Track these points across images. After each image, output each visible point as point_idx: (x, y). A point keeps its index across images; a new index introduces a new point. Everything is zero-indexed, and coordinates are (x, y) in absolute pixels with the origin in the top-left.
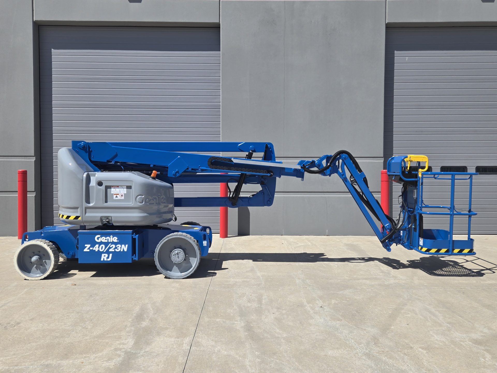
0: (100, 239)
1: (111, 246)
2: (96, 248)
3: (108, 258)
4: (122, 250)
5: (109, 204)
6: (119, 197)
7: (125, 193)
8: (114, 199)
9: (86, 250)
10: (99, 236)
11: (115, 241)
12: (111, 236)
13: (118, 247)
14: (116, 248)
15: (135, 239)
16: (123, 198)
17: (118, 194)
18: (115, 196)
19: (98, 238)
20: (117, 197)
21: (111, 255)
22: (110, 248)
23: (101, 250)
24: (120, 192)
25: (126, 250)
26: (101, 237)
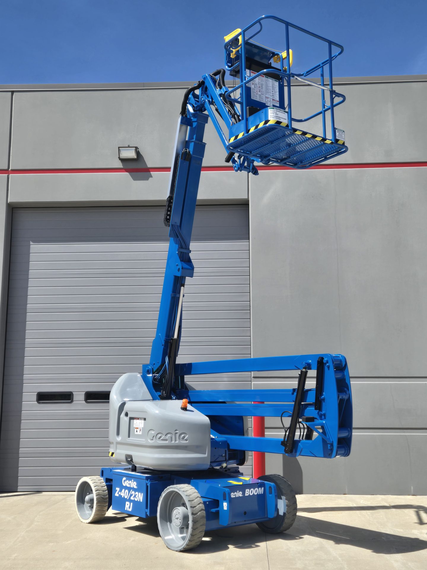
0: (125, 482)
1: (132, 494)
2: (122, 495)
3: (129, 507)
4: (139, 501)
5: (132, 440)
6: (139, 433)
7: (143, 427)
8: (135, 434)
9: (117, 495)
10: (124, 479)
11: (135, 487)
12: (133, 480)
13: (137, 495)
14: (135, 496)
15: (148, 486)
16: (141, 433)
17: (138, 428)
18: (136, 430)
19: (124, 481)
20: (137, 431)
21: (132, 504)
22: (131, 495)
23: (126, 497)
24: (139, 425)
25: (141, 501)
26: (126, 480)
